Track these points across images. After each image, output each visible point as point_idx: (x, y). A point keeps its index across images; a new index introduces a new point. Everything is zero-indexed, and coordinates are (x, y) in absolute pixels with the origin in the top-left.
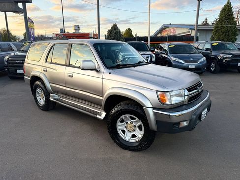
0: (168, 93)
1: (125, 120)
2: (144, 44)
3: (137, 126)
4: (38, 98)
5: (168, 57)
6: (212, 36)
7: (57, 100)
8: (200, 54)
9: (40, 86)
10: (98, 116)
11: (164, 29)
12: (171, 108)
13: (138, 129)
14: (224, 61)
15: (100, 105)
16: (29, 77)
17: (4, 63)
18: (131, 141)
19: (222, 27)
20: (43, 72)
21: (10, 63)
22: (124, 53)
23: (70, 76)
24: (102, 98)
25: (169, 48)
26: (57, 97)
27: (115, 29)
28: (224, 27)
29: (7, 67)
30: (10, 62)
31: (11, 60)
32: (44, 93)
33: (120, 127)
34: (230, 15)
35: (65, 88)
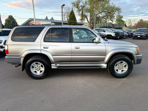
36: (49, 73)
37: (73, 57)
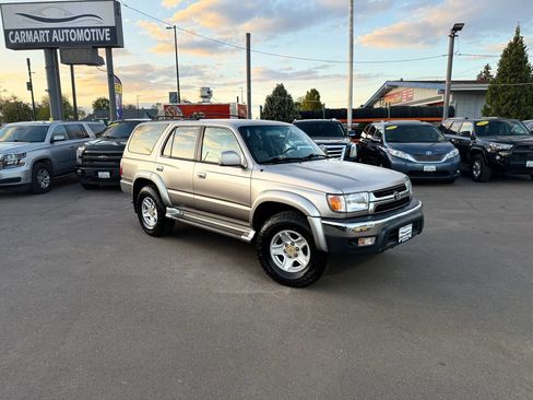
0: (342, 197)
1: (283, 238)
2: (337, 123)
3: (300, 247)
4: (144, 216)
5: (383, 149)
6: (485, 106)
7: (178, 216)
8: (449, 144)
9: (149, 195)
10: (243, 237)
11: (389, 90)
12: (346, 219)
13: (301, 252)
14: (498, 157)
15: (247, 221)
16: (131, 181)
17: (76, 159)
18: (291, 271)
19: (504, 89)
20: (155, 171)
21: (85, 160)
22: (296, 142)
23: (201, 176)
24: (248, 209)
25: (386, 131)
26: (178, 212)
27: (280, 95)
28: (510, 87)
29: (79, 166)
30: (86, 157)
31: (90, 154)
32: (157, 207)
33: (275, 250)
34: (520, 63)
35: (192, 196)
36: (167, 229)
37: (196, 197)
